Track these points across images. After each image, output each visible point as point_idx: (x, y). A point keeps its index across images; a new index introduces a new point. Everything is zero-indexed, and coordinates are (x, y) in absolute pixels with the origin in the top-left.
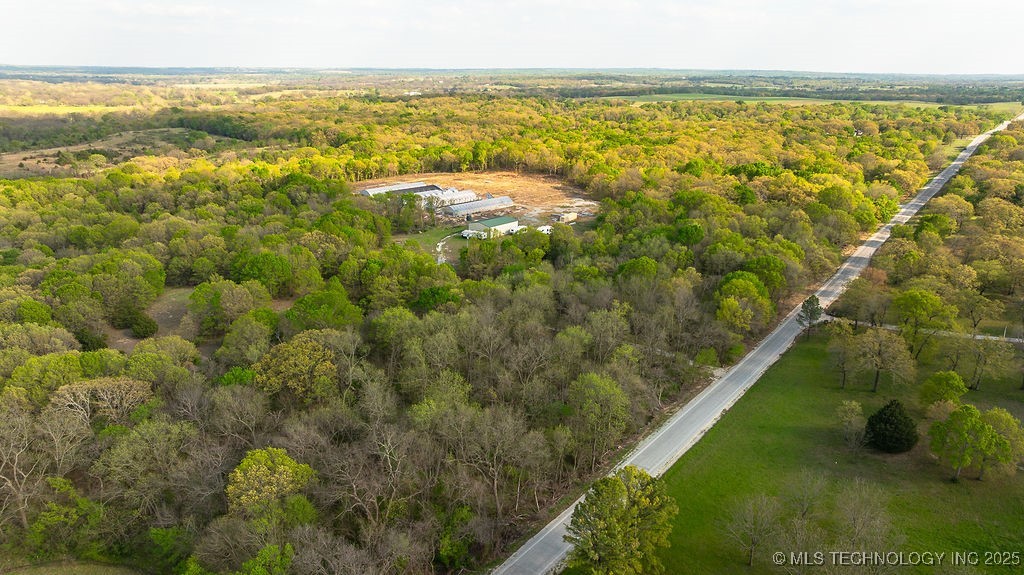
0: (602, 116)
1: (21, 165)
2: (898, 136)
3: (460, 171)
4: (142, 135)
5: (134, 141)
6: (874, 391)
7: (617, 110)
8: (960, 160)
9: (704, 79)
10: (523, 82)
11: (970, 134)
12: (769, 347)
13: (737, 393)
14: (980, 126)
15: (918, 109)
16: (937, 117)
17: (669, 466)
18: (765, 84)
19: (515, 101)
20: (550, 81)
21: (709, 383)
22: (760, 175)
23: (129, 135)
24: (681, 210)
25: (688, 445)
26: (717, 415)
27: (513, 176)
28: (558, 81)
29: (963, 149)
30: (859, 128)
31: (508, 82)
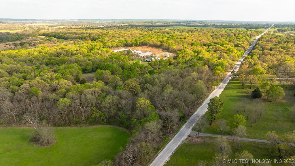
2: (240, 36)
3: (132, 46)
7: (164, 31)
8: (254, 42)
9: (181, 22)
10: (131, 23)
11: (256, 36)
14: (258, 34)
15: (241, 30)
16: (247, 32)
18: (197, 23)
20: (139, 23)
22: (211, 46)
24: (196, 54)
29: (255, 40)
30: (229, 35)
31: (126, 23)
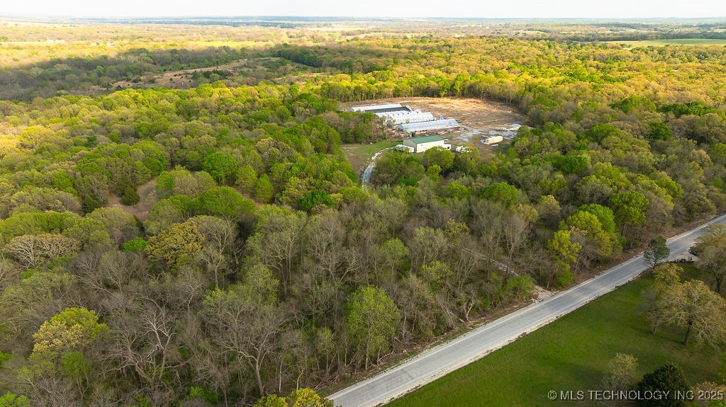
0: (592, 57)
1: (171, 79)
3: (439, 96)
4: (251, 61)
5: (245, 66)
6: (683, 343)
12: (611, 278)
13: (549, 317)
17: (434, 379)
19: (526, 43)
20: (575, 28)
21: (528, 303)
23: (242, 62)
25: (466, 362)
26: (513, 337)
27: (478, 103)
28: (580, 28)
31: (538, 28)
